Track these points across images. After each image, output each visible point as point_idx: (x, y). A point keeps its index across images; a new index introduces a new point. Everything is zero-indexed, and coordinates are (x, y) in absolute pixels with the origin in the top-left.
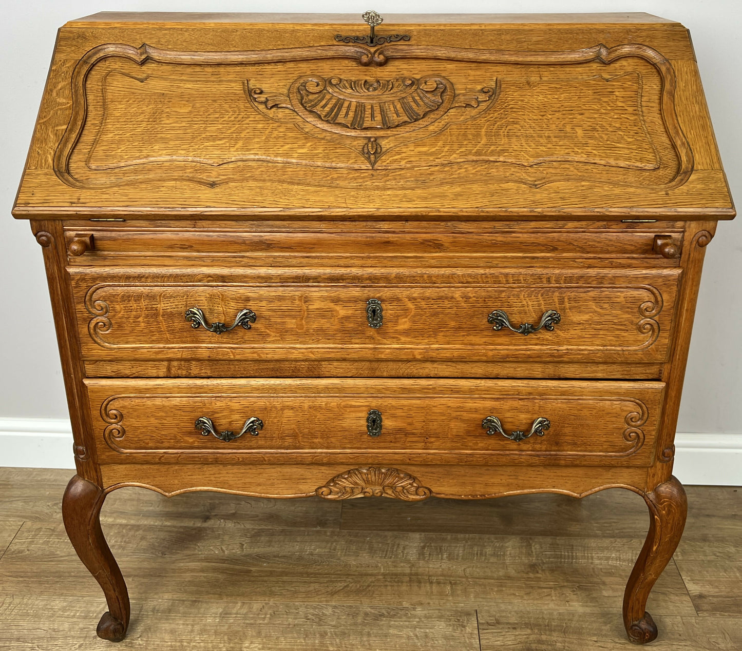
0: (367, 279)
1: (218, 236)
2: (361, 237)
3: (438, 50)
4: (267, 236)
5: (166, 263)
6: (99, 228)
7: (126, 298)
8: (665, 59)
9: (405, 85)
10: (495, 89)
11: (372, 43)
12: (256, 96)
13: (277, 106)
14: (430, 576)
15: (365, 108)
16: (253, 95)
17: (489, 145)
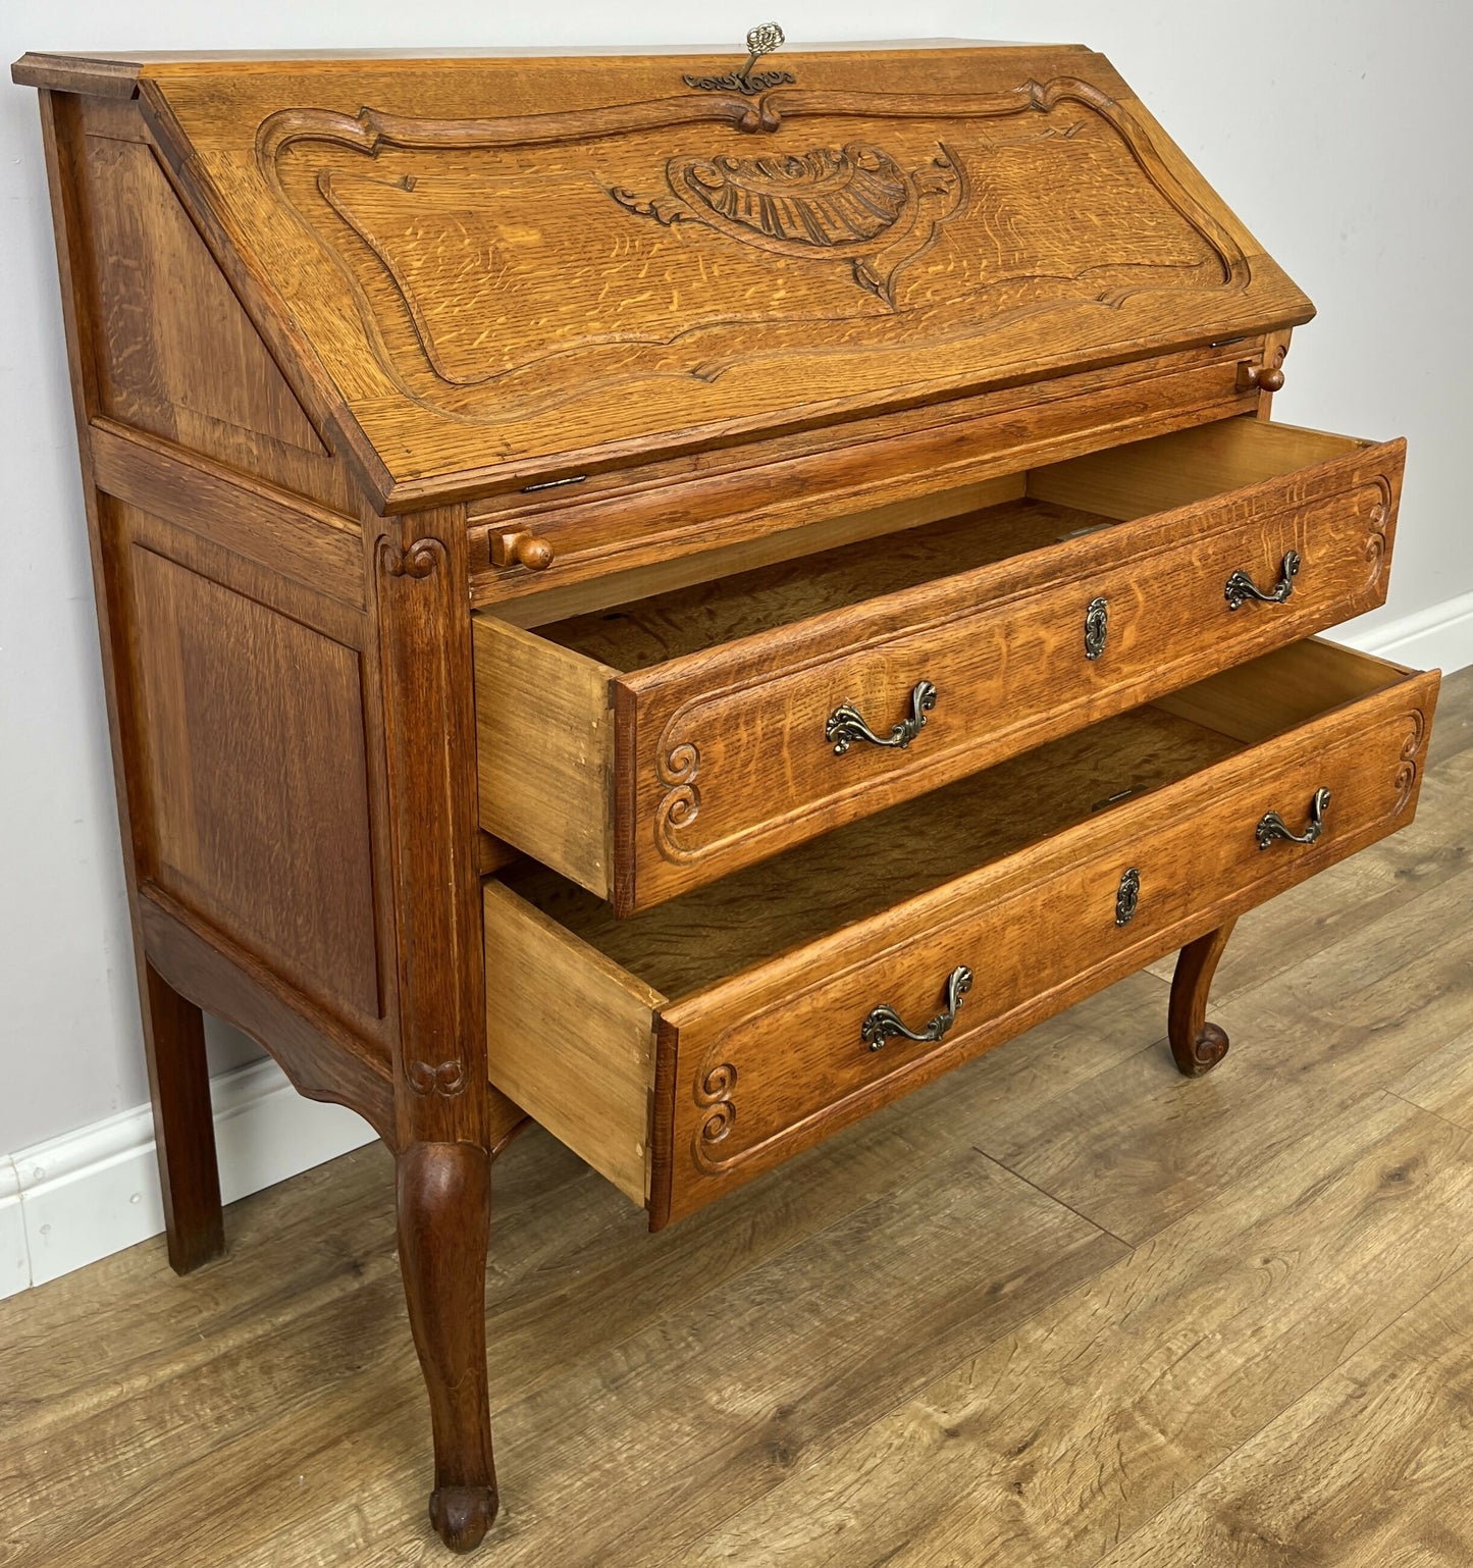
1: (729, 481)
2: (926, 439)
4: (800, 465)
6: (534, 507)
8: (1110, 100)
9: (834, 163)
10: (951, 160)
11: (747, 87)
12: (630, 202)
13: (677, 218)
14: (855, 1141)
15: (808, 207)
16: (623, 200)
17: (1010, 251)
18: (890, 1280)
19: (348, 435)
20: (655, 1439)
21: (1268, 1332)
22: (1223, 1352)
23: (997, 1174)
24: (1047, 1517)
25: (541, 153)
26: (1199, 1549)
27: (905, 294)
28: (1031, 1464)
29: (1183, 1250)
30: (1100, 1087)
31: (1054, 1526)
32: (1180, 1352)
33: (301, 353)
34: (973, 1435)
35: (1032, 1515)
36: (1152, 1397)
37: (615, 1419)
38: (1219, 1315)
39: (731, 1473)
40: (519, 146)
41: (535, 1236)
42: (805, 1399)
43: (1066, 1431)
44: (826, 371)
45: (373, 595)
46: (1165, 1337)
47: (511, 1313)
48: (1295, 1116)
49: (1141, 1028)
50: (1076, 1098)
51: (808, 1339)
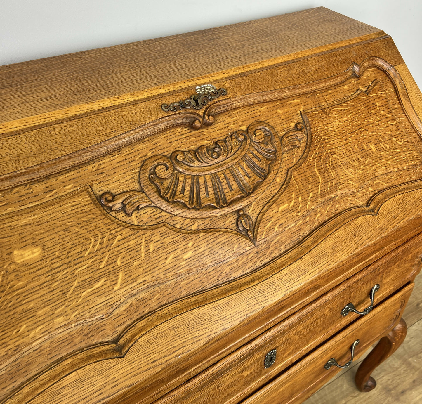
3: (251, 98)
8: (391, 66)
9: (240, 141)
10: (304, 124)
11: (198, 105)
12: (109, 205)
13: (137, 209)
16: (105, 204)
17: (325, 182)
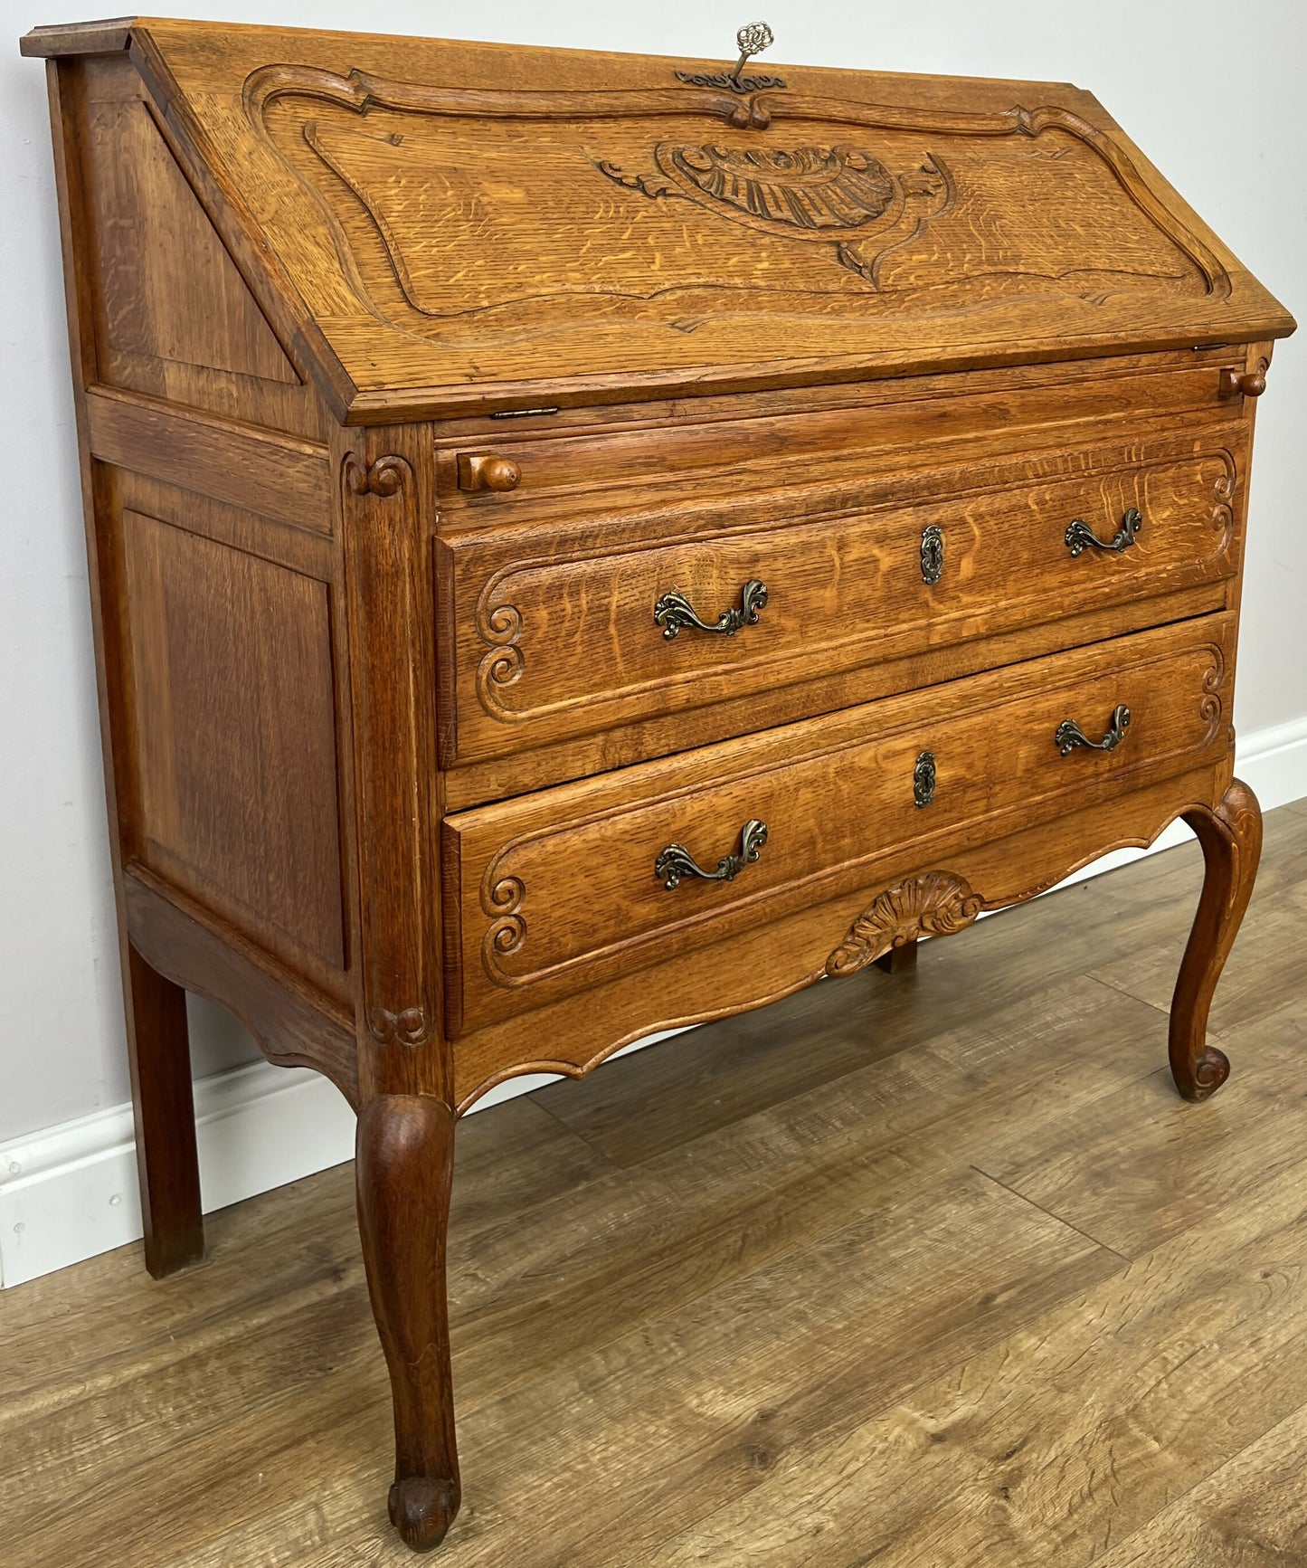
0: (923, 488)
1: (706, 431)
2: (909, 410)
4: (779, 423)
5: (620, 502)
6: (504, 435)
7: (555, 591)
8: (1095, 130)
9: (823, 160)
10: (938, 167)
11: (738, 86)
12: (617, 175)
13: (663, 192)
14: (851, 1159)
15: (795, 194)
16: (610, 172)
17: (993, 249)
18: (880, 1289)
19: (314, 347)
20: (630, 1441)
21: (1267, 1343)
22: (1221, 1361)
23: (994, 1192)
24: (1034, 1522)
25: (530, 127)
26: (1192, 1554)
27: (888, 277)
28: (1019, 1469)
29: (1180, 1264)
30: (1101, 1111)
31: (1041, 1531)
32: (1176, 1361)
33: (273, 273)
34: (959, 1441)
35: (1018, 1519)
36: (1147, 1405)
37: (590, 1421)
38: (1217, 1326)
39: (707, 1475)
40: (509, 118)
41: (521, 1245)
42: (787, 1403)
43: (1056, 1437)
44: (806, 334)
45: (339, 518)
46: (1161, 1346)
47: (491, 1318)
48: (1296, 1139)
49: (1143, 1056)
50: (1077, 1121)
51: (795, 1345)
